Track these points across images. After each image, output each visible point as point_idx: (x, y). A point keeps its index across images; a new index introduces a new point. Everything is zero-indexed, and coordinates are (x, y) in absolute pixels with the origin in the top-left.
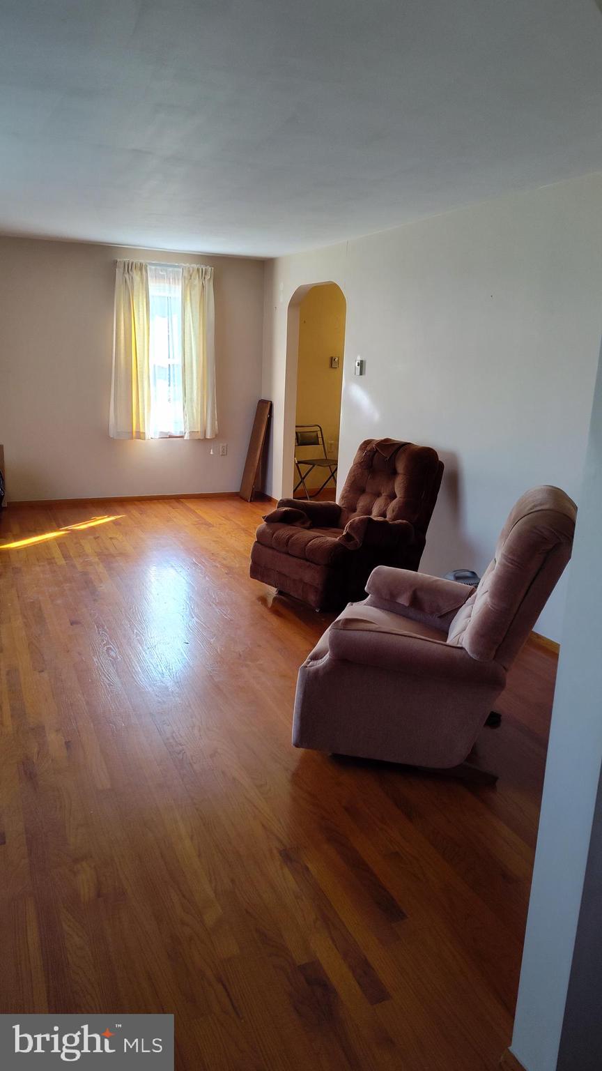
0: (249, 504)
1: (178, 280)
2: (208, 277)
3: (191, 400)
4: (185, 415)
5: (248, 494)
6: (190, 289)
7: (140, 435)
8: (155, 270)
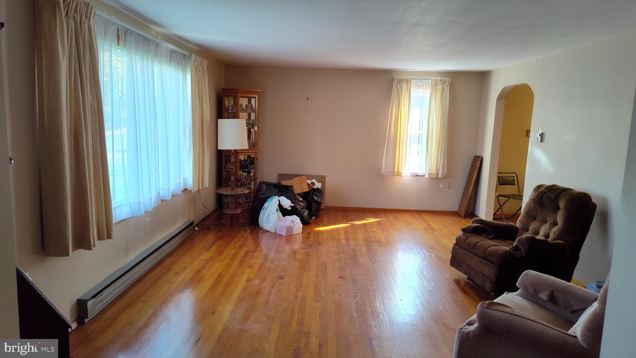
0: (463, 219)
1: (429, 86)
2: (446, 84)
3: (431, 155)
4: (426, 163)
5: (463, 213)
6: (435, 92)
7: (399, 174)
8: (416, 81)
